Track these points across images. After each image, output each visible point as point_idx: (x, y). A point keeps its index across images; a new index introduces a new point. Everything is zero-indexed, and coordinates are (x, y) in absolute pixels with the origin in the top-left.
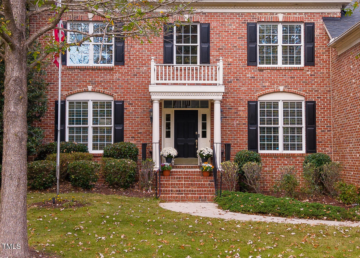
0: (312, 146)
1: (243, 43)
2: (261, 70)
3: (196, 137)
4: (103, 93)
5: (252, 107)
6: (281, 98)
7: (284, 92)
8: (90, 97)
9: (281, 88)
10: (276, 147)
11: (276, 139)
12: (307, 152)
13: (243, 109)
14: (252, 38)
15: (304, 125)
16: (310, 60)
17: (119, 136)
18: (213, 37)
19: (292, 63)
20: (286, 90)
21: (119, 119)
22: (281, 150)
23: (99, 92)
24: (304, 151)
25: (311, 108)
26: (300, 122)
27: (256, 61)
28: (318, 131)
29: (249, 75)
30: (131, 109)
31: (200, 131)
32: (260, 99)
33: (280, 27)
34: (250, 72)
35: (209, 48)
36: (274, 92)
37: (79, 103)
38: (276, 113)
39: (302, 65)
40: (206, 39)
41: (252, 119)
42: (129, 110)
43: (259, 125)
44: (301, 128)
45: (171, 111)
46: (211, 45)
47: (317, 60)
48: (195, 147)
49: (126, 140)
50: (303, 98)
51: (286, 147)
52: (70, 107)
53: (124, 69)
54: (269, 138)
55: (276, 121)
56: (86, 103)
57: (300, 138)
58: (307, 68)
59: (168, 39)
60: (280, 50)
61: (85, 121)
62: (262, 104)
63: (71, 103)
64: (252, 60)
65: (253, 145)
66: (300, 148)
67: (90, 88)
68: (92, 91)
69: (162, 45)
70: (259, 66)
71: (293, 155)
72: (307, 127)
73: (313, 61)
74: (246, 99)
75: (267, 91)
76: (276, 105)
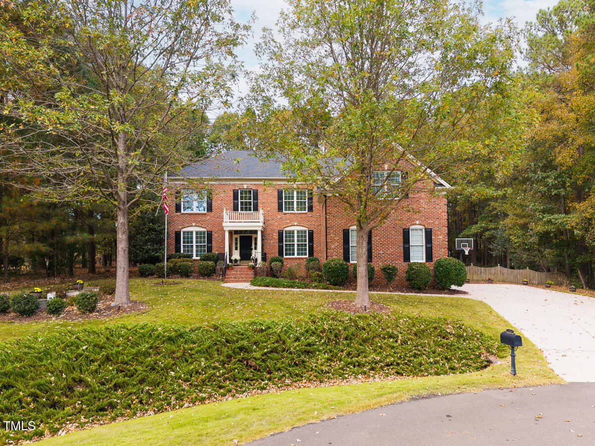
0: (311, 253)
1: (276, 200)
2: (285, 214)
3: (252, 249)
4: (201, 227)
5: (280, 234)
6: (296, 228)
8: (194, 229)
9: (296, 224)
10: (293, 254)
11: (293, 250)
12: (309, 256)
13: (276, 234)
14: (280, 197)
16: (311, 209)
17: (210, 249)
18: (260, 197)
19: (301, 210)
20: (298, 224)
21: (210, 241)
22: (296, 256)
23: (199, 226)
24: (307, 256)
25: (311, 234)
26: (305, 241)
27: (282, 209)
28: (315, 246)
29: (279, 217)
30: (216, 235)
31: (253, 247)
32: (284, 229)
33: (295, 193)
34: (280, 215)
35: (257, 203)
36: (292, 226)
37: (188, 232)
38: (293, 237)
39: (307, 211)
40: (256, 197)
41: (280, 240)
42: (215, 236)
43: (284, 243)
44: (306, 244)
45: (238, 236)
46: (259, 201)
47: (314, 209)
48: (251, 254)
49: (213, 252)
50: (307, 229)
51: (298, 254)
52: (183, 235)
53: (212, 214)
54: (290, 250)
55: (293, 241)
56: (192, 232)
57: (306, 249)
58: (309, 213)
59: (235, 197)
60: (295, 204)
61: (192, 242)
62: (286, 232)
63: (184, 232)
64: (280, 209)
65: (281, 253)
66: (305, 254)
67: (194, 224)
68: (195, 226)
69: (232, 201)
70: (284, 212)
71: (302, 258)
72: (309, 244)
73: (312, 209)
74: (277, 229)
75: (288, 225)
76: (293, 232)
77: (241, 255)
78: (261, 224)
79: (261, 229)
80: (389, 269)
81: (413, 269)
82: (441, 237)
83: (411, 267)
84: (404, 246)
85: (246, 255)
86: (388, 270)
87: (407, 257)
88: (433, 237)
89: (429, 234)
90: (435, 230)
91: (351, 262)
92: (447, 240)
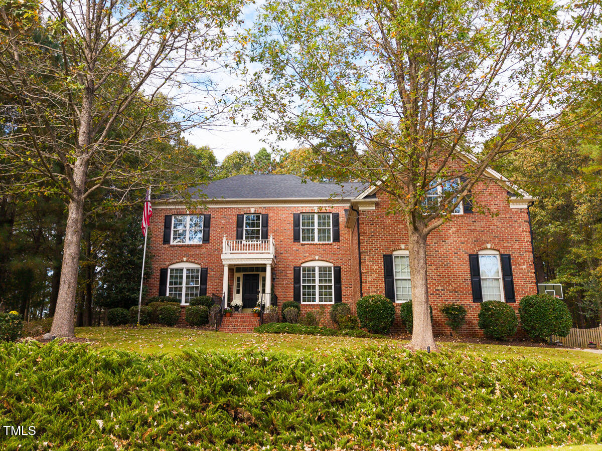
0: (338, 298)
1: (291, 227)
2: (303, 245)
3: (258, 293)
4: (194, 263)
5: (297, 271)
6: (317, 264)
7: (318, 260)
8: (185, 266)
9: (317, 258)
10: (314, 300)
11: (314, 293)
12: (335, 303)
13: (290, 272)
14: (296, 224)
15: (333, 284)
16: (337, 238)
17: (203, 292)
18: (271, 223)
19: (324, 240)
20: (320, 259)
21: (204, 281)
22: (317, 302)
23: (191, 262)
24: (333, 303)
25: (338, 271)
26: (330, 281)
27: (299, 239)
28: (343, 288)
29: (294, 249)
30: (213, 273)
31: (260, 289)
32: (303, 265)
33: (316, 216)
34: (295, 247)
35: (267, 230)
36: (312, 260)
37: (177, 270)
38: (314, 275)
39: (332, 242)
40: (266, 224)
41: (297, 280)
42: (211, 274)
43: (302, 284)
44: (331, 286)
45: (240, 275)
46: (269, 228)
47: (341, 238)
48: (257, 299)
49: (207, 295)
50: (332, 265)
51: (321, 300)
52: (171, 273)
53: (209, 246)
54: (309, 294)
55: (314, 281)
56: (182, 270)
57: (330, 293)
58: (334, 244)
59: (239, 225)
60: (316, 231)
61: (181, 283)
62: (304, 268)
63: (172, 270)
64: (296, 239)
65: (297, 297)
66: (330, 300)
67: (185, 259)
68: (187, 261)
69: (235, 229)
70: (301, 242)
71: (326, 305)
72: (335, 285)
73: (339, 239)
74: (292, 265)
75: (307, 260)
76: (314, 269)
77: (244, 300)
78: (272, 256)
79: (271, 262)
80: (454, 309)
81: (489, 309)
82: (525, 267)
83: (486, 307)
84: (472, 280)
85: (250, 300)
86: (452, 310)
87: (477, 295)
88: (513, 267)
89: (506, 263)
90: (514, 256)
91: (398, 302)
92: (534, 271)
